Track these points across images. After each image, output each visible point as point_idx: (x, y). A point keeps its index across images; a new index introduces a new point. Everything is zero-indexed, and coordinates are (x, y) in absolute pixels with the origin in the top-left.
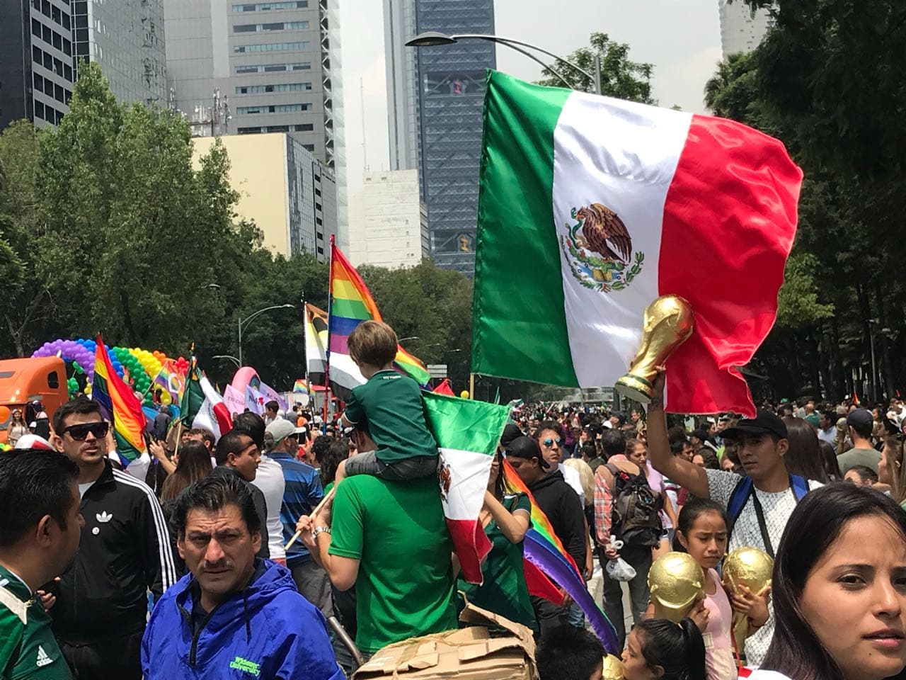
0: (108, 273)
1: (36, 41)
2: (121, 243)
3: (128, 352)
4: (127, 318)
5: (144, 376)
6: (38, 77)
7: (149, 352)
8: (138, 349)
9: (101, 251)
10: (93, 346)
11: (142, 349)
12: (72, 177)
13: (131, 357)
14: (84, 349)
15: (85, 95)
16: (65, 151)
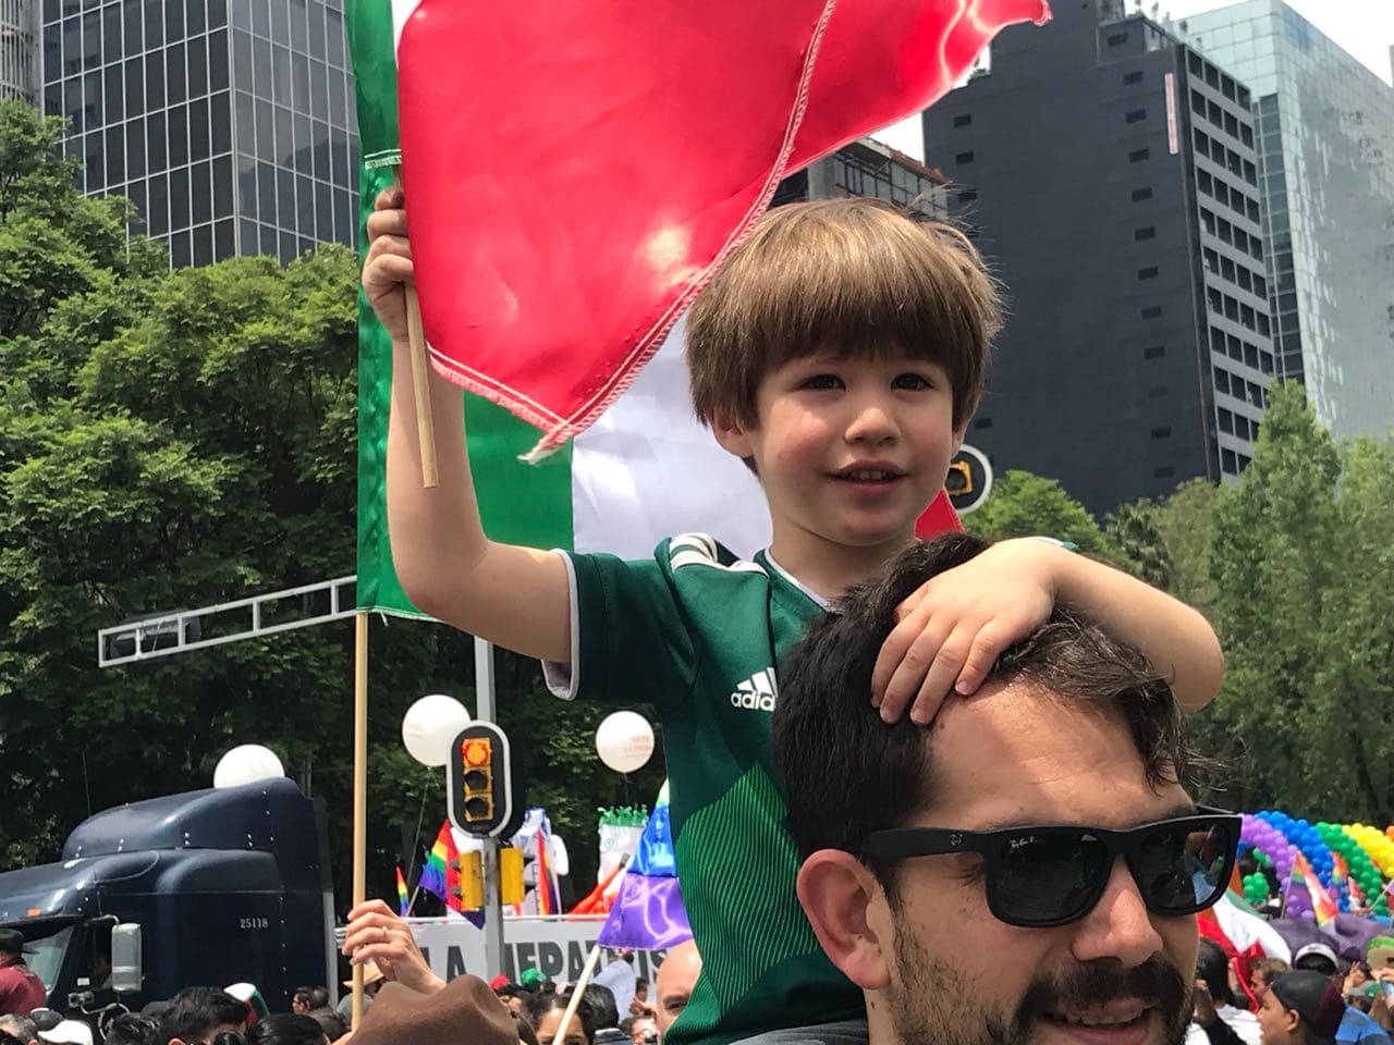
0: (1324, 704)
1: (1220, 360)
2: (1341, 657)
3: (1341, 831)
4: (1364, 777)
5: (1370, 869)
6: (1225, 413)
7: (1378, 828)
8: (1357, 826)
9: (1313, 671)
10: (1283, 821)
11: (1365, 825)
12: (1263, 559)
13: (1346, 839)
14: (1267, 827)
15: (1278, 432)
16: (1250, 521)
